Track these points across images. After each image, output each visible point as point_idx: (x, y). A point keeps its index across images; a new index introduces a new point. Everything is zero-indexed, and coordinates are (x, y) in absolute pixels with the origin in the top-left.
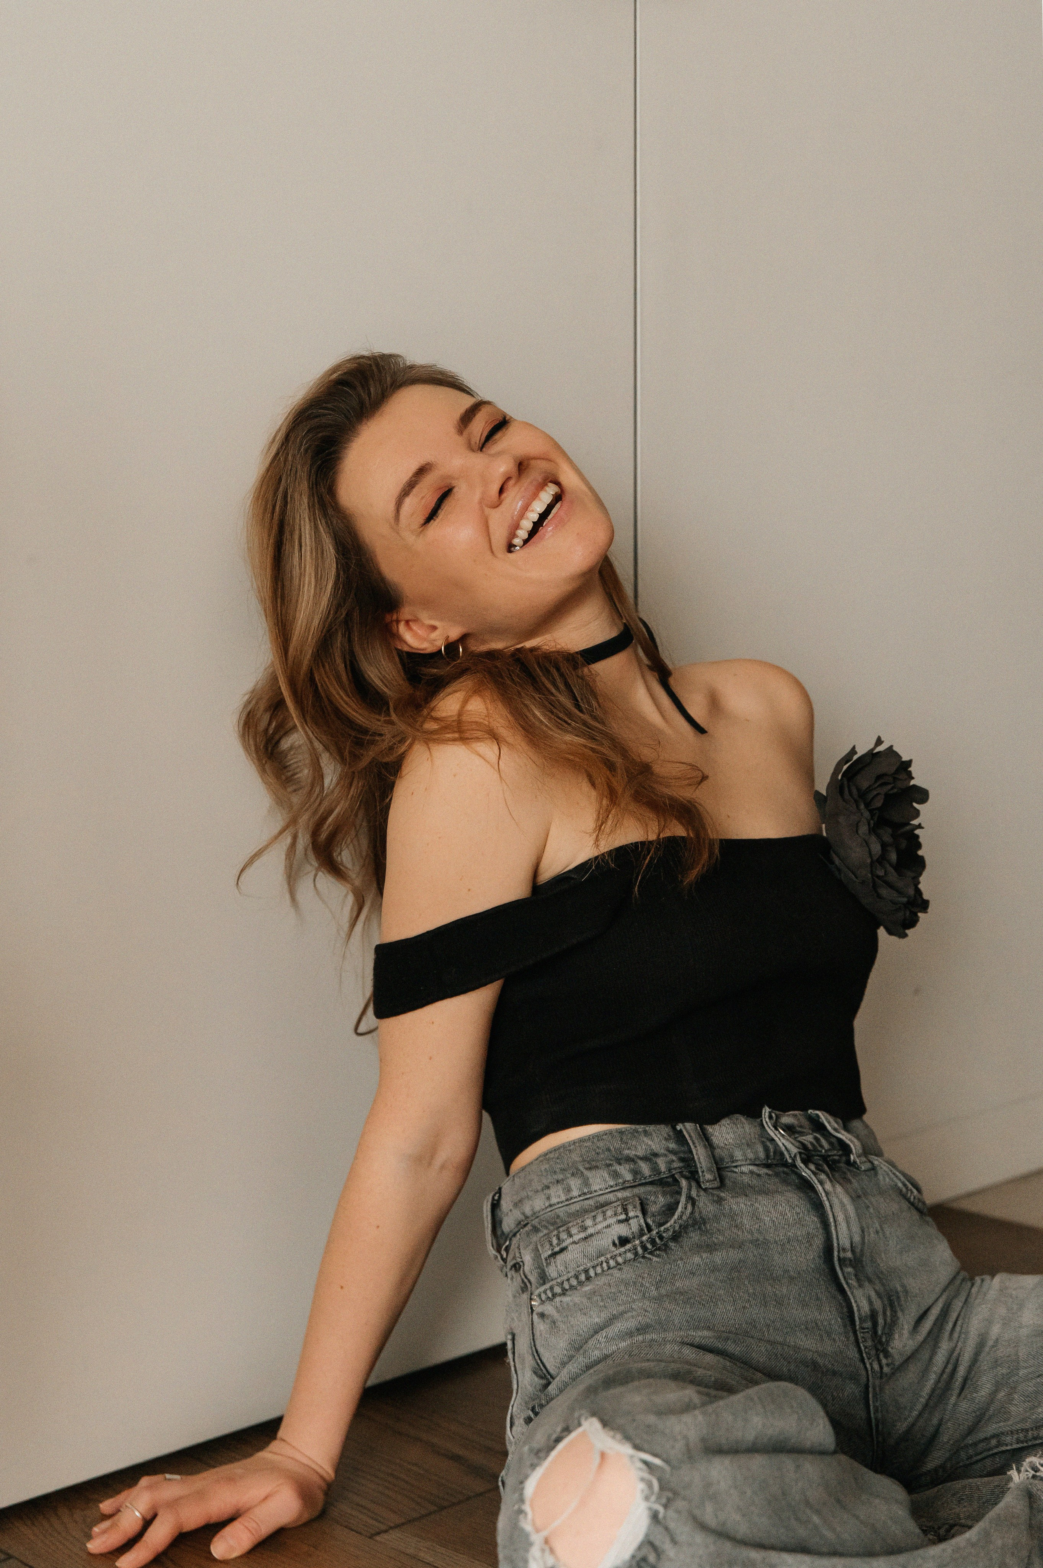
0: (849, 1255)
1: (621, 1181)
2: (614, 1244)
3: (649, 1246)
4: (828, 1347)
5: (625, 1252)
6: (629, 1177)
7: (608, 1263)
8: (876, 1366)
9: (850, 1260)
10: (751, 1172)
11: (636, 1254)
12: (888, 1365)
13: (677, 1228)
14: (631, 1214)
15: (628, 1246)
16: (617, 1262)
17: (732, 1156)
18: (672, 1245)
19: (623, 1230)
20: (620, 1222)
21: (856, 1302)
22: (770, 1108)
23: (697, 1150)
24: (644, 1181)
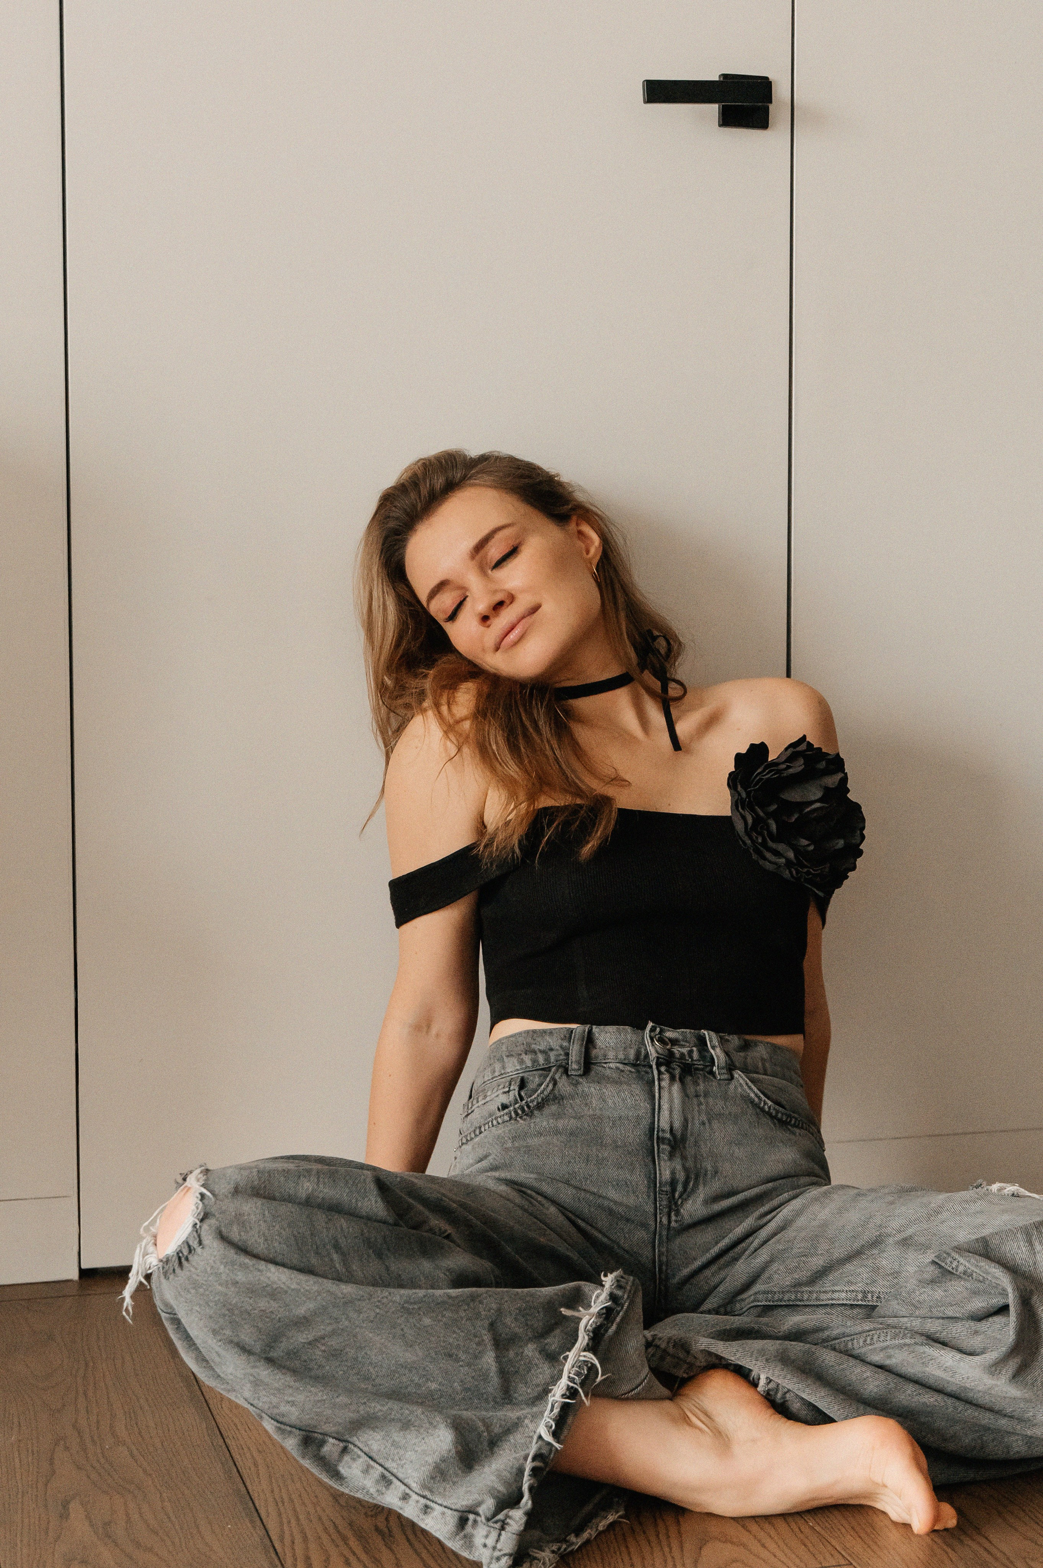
0: (668, 1135)
1: (524, 1066)
2: (499, 1109)
3: (520, 1112)
4: (631, 1201)
5: (504, 1115)
6: (529, 1064)
7: (492, 1122)
8: (665, 1220)
9: (669, 1140)
10: (617, 1068)
11: (511, 1118)
12: (676, 1221)
13: (540, 1100)
14: (512, 1088)
15: (506, 1111)
16: (498, 1122)
17: (605, 1056)
18: (536, 1112)
19: (504, 1099)
20: (505, 1093)
21: (660, 1170)
22: (653, 1022)
23: (573, 1047)
24: (538, 1068)
